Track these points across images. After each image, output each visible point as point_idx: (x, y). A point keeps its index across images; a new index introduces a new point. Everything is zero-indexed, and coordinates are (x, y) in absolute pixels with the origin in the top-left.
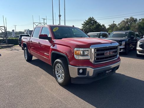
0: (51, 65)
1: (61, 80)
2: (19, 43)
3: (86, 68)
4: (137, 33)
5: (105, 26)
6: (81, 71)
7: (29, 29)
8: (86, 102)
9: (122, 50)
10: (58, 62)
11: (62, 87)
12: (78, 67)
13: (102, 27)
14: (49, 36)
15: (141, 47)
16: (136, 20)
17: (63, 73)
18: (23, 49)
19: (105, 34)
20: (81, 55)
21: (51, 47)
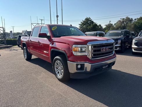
0: (51, 62)
1: (60, 76)
2: (18, 44)
3: (84, 64)
4: (133, 32)
6: (79, 66)
7: (27, 30)
8: (84, 95)
9: (118, 49)
10: (57, 59)
11: (61, 83)
12: (76, 63)
13: (99, 27)
14: (48, 34)
15: (136, 45)
16: (131, 20)
17: (62, 69)
18: (22, 49)
19: (102, 33)
20: (79, 52)
21: (50, 45)
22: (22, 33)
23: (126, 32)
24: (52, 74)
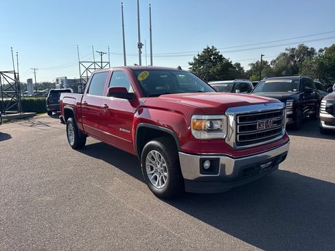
0: (136, 154)
1: (160, 187)
2: (48, 109)
3: (219, 158)
4: (316, 81)
5: (242, 66)
6: (207, 165)
7: (66, 77)
8: (222, 232)
10: (152, 147)
11: (163, 202)
12: (200, 157)
13: (235, 68)
14: (131, 90)
15: (330, 113)
16: (312, 52)
17: (166, 171)
18: (63, 122)
19: (245, 83)
20: (205, 130)
21: (135, 115)
22: (54, 84)
23: (304, 83)
24: (138, 181)
